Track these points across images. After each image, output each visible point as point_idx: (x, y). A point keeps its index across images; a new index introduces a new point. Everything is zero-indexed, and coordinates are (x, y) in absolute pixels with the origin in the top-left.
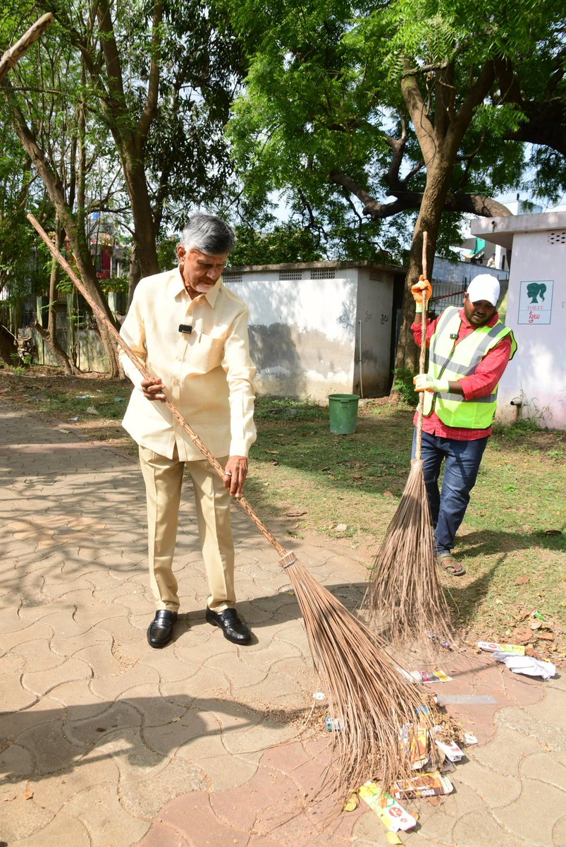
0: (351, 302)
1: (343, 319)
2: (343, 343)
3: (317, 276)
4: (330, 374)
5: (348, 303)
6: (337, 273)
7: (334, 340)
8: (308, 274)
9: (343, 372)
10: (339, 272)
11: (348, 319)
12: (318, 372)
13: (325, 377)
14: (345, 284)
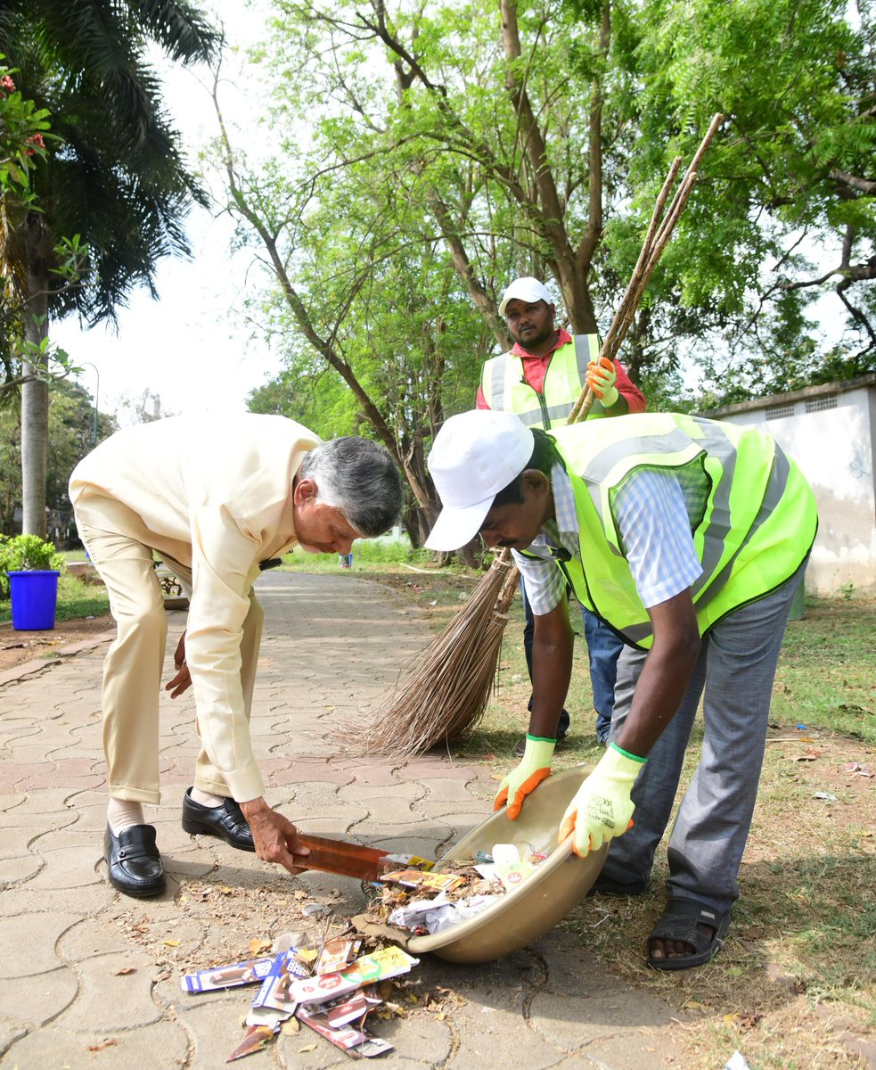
0: (864, 439)
1: (856, 466)
2: (857, 502)
3: (814, 408)
4: (844, 550)
5: (860, 442)
6: (840, 399)
7: (846, 497)
8: (801, 406)
9: (861, 545)
10: (842, 396)
11: (861, 464)
12: (828, 548)
13: (838, 554)
14: (853, 413)
